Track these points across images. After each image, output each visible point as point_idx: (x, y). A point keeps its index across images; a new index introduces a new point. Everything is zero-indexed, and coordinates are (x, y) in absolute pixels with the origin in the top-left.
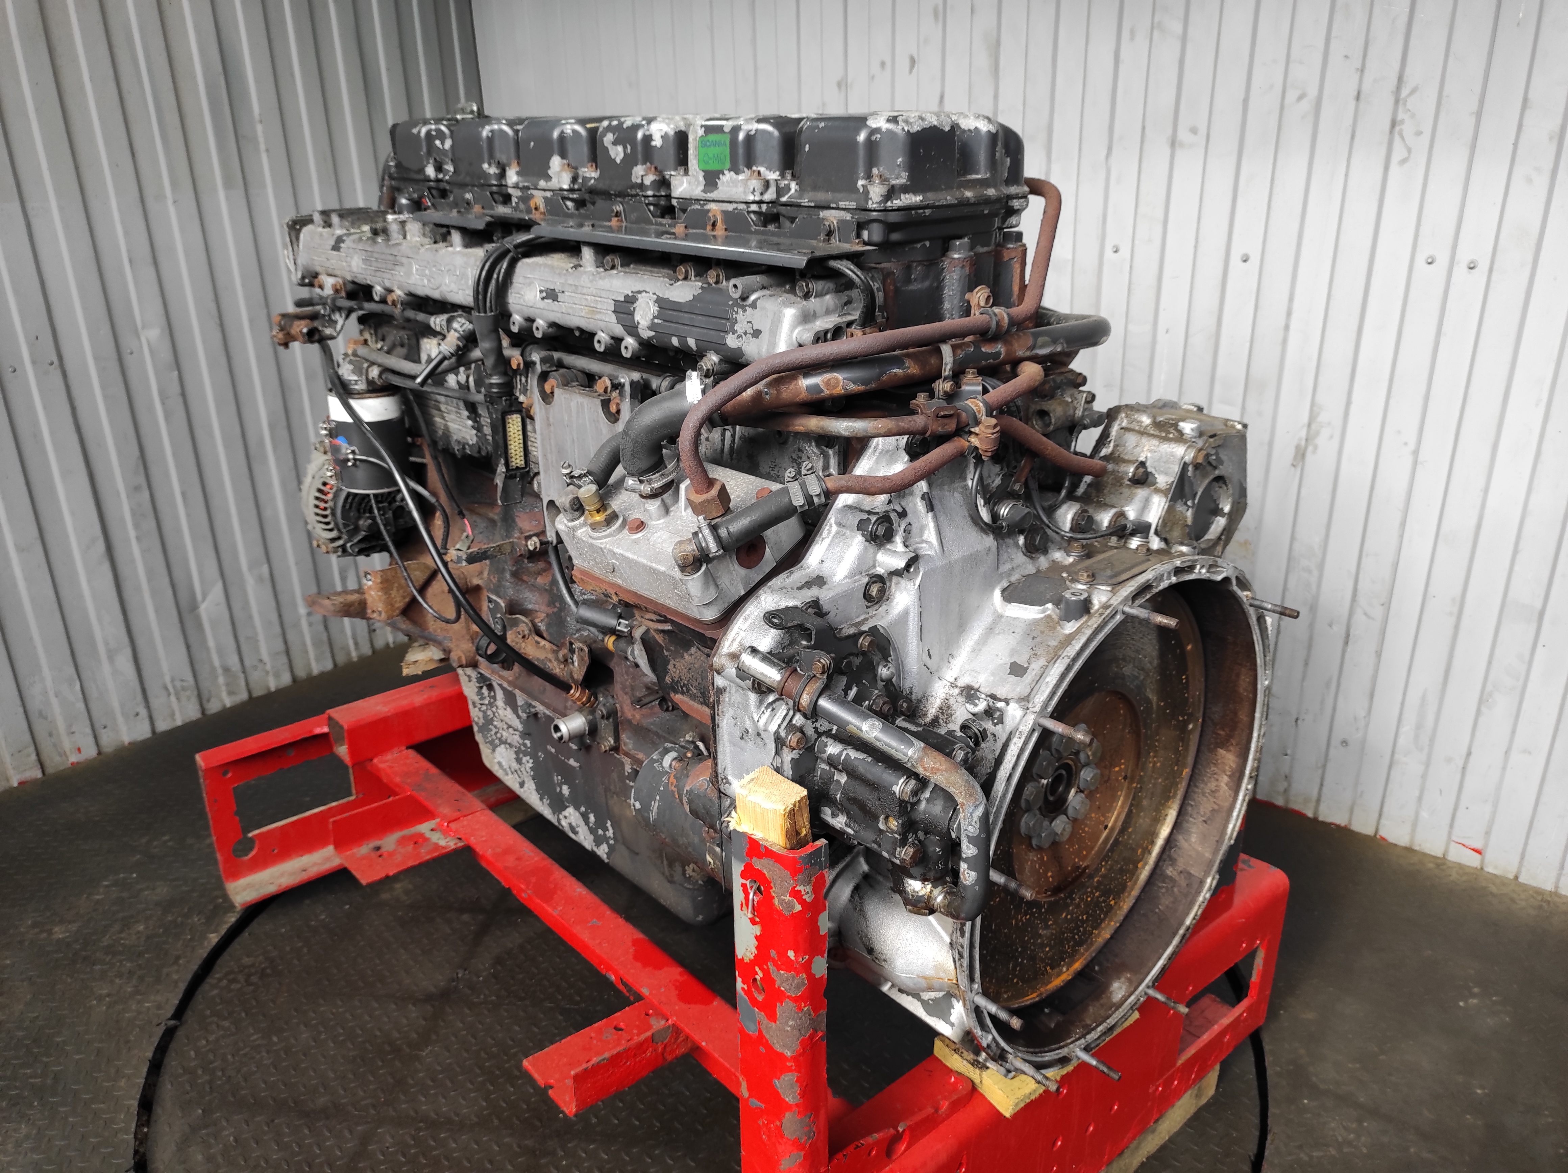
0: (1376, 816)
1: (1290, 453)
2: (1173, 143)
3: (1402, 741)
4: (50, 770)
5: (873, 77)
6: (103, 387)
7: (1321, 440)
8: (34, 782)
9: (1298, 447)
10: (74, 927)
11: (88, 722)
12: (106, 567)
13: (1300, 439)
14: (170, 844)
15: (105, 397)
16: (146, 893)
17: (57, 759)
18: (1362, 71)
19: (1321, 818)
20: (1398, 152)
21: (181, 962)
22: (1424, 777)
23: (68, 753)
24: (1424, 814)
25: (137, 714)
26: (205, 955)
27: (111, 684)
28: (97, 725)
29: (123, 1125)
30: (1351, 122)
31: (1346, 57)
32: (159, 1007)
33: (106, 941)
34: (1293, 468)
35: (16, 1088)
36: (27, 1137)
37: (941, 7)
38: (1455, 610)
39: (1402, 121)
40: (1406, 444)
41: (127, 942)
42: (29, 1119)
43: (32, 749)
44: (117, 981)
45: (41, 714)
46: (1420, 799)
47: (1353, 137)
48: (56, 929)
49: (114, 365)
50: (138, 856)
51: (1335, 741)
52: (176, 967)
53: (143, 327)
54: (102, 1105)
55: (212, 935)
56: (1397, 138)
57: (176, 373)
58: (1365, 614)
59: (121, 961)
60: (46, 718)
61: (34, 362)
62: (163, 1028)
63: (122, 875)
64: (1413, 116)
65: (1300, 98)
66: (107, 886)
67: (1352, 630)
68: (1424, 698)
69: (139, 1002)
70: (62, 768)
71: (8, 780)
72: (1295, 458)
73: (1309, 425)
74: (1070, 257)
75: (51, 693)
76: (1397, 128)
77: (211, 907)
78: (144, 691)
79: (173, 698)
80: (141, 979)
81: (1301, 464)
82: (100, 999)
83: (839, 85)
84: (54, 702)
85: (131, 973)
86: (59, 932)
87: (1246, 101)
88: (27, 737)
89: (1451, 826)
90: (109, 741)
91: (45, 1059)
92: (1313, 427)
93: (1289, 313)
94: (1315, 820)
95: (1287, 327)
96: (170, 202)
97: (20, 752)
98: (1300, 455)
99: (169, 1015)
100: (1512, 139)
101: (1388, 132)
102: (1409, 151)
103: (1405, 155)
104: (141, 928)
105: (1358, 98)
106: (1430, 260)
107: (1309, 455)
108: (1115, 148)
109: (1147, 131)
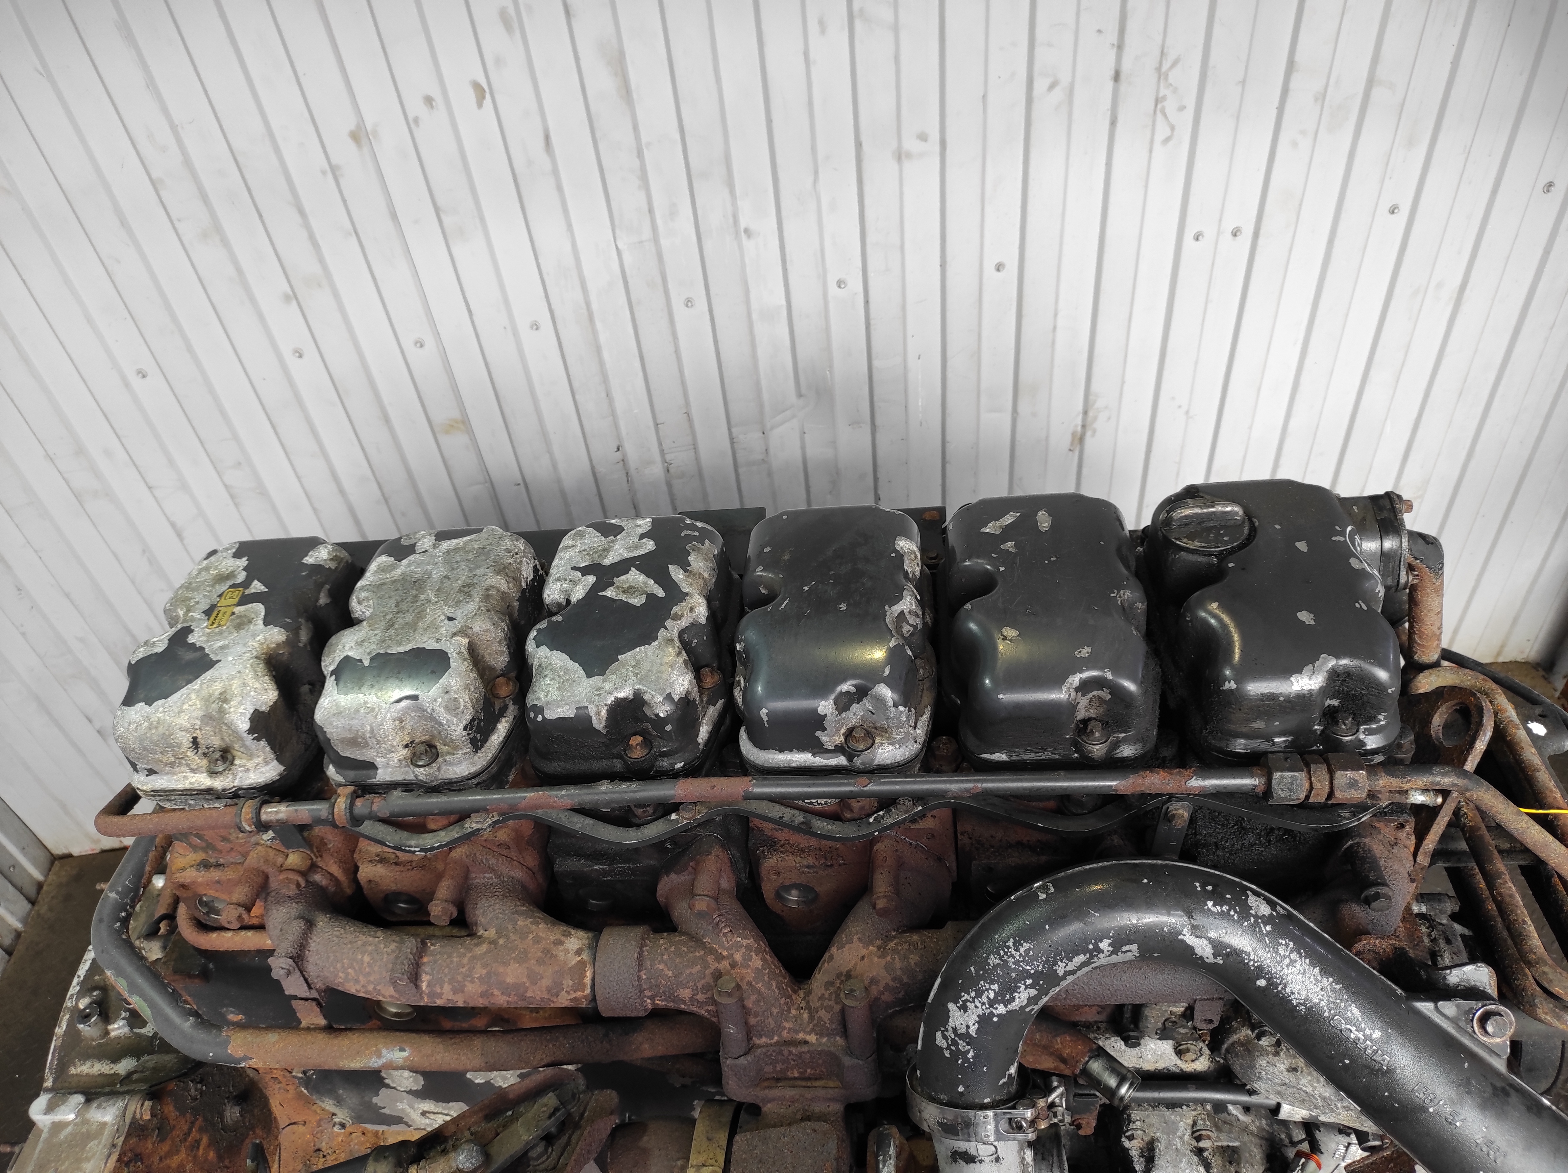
1: (1067, 440)
2: (900, 156)
7: (1099, 424)
9: (1074, 434)
13: (1076, 427)
18: (1120, 47)
20: (1162, 131)
30: (1108, 105)
31: (1099, 31)
34: (1071, 452)
37: (511, 11)
39: (1165, 98)
40: (1180, 407)
47: (1113, 123)
56: (1160, 117)
64: (1175, 90)
65: (1052, 87)
72: (1072, 443)
73: (1085, 413)
74: (783, 302)
76: (1159, 106)
81: (1079, 447)
83: (353, 136)
87: (984, 95)
92: (1091, 414)
95: (1055, 328)
98: (1078, 440)
100: (1276, 103)
101: (1152, 112)
102: (1173, 128)
103: (1168, 132)
105: (1116, 78)
106: (1197, 236)
107: (1089, 441)
108: (820, 170)
109: (865, 146)
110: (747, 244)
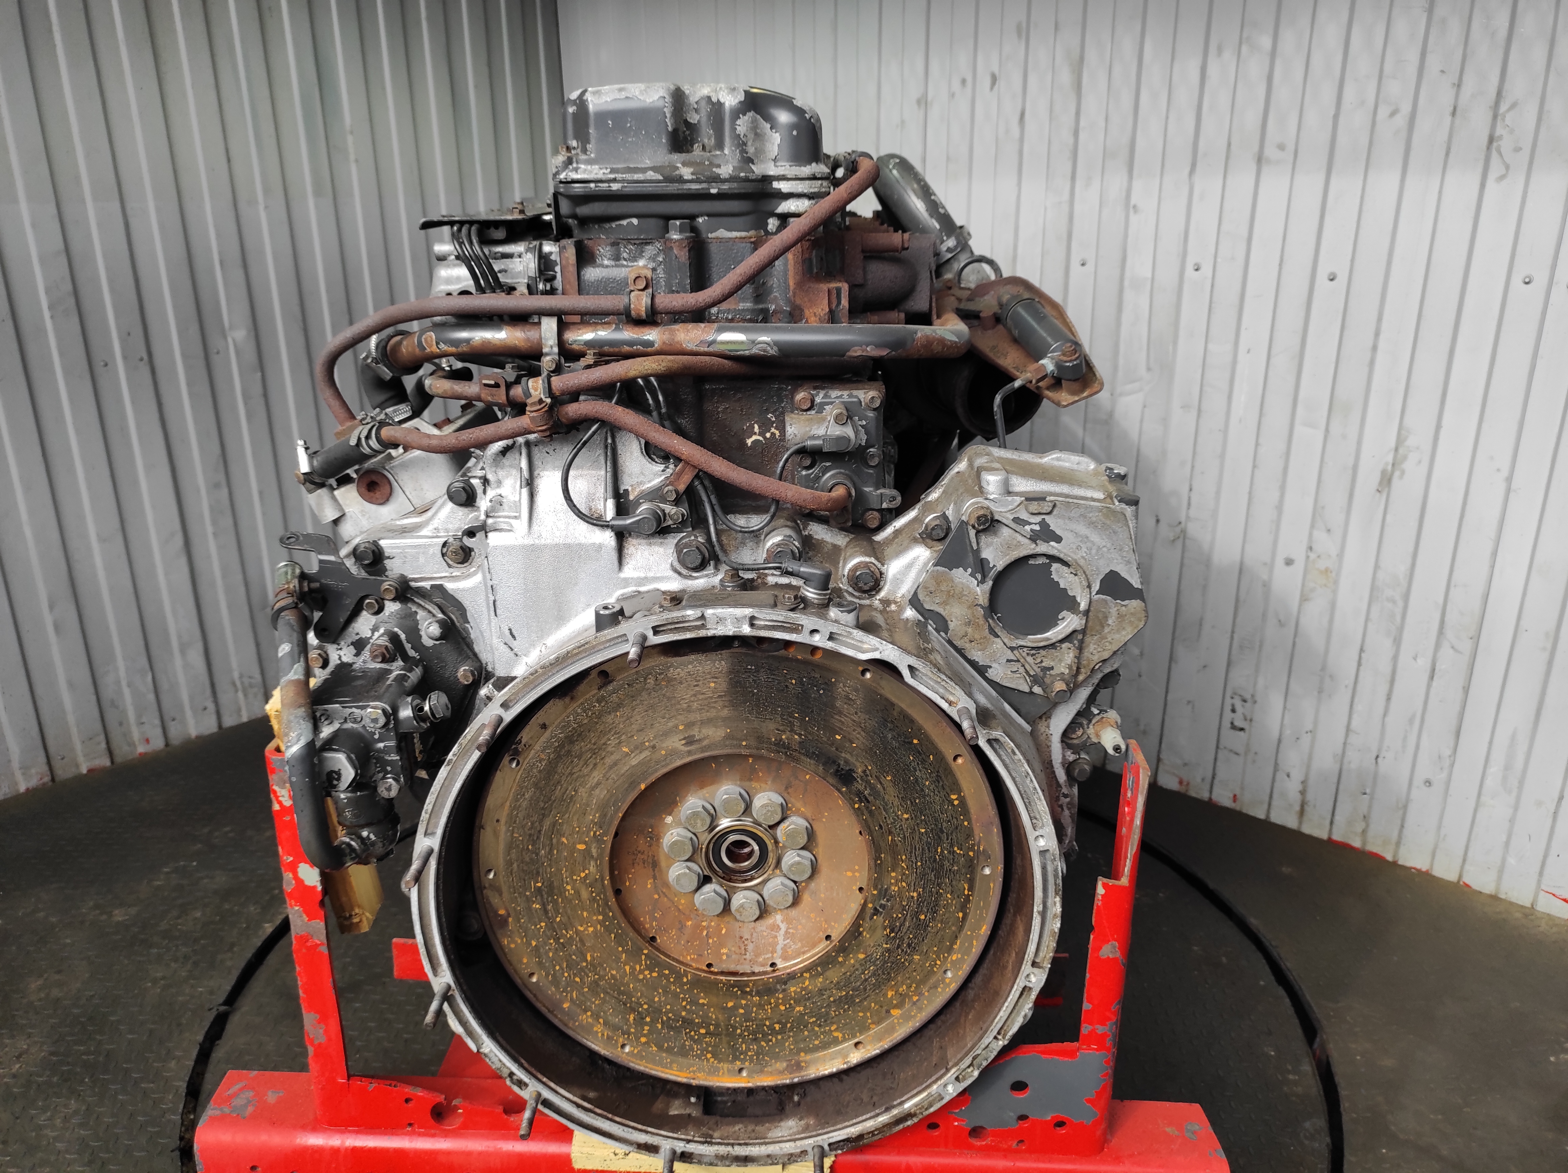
0: (1459, 861)
1: (1376, 478)
2: (1260, 160)
3: (1489, 782)
4: (118, 759)
5: (953, 95)
6: (189, 384)
7: (1409, 465)
8: (103, 770)
9: (1384, 472)
10: (133, 911)
11: (157, 714)
12: (183, 561)
13: (1387, 464)
14: (231, 835)
15: (191, 395)
16: (205, 881)
17: (126, 748)
18: (1459, 85)
19: (1400, 862)
20: (1496, 168)
21: (235, 949)
22: (1512, 821)
23: (137, 743)
24: (1511, 861)
25: (205, 709)
26: (259, 944)
27: (181, 678)
28: (166, 718)
29: (171, 1105)
30: (1446, 137)
31: (1442, 71)
32: (211, 993)
33: (163, 926)
34: (1378, 494)
35: (68, 1064)
36: (76, 1112)
38: (1549, 646)
39: (1500, 137)
40: (1498, 470)
41: (184, 928)
42: (79, 1095)
43: (102, 737)
44: (173, 964)
45: (113, 704)
46: (1507, 844)
47: (1447, 154)
48: (117, 912)
49: (201, 363)
50: (200, 846)
51: (1418, 781)
52: (229, 955)
53: (231, 328)
54: (152, 1085)
55: (267, 925)
56: (1494, 154)
57: (259, 374)
58: (1453, 647)
59: (177, 946)
60: (117, 707)
61: (125, 358)
62: (214, 1013)
63: (182, 863)
64: (1512, 131)
65: (1393, 114)
66: (168, 873)
67: (1437, 664)
68: (1513, 738)
69: (192, 986)
70: (131, 757)
71: (77, 766)
72: (1381, 483)
73: (1396, 449)
74: (1149, 275)
75: (124, 683)
76: (1495, 144)
77: (267, 898)
78: (213, 685)
79: (240, 695)
80: (196, 964)
81: (1386, 489)
82: (155, 981)
83: (919, 102)
84: (126, 691)
85: (186, 958)
86: (119, 915)
87: (1336, 117)
88: (98, 726)
89: (1541, 874)
90: (176, 734)
91: (98, 1037)
92: (1401, 451)
93: (1377, 334)
94: (1394, 864)
95: (1375, 348)
96: (261, 207)
97: (91, 739)
98: (1386, 480)
99: (221, 1000)
101: (1486, 149)
102: (1507, 167)
103: (1503, 171)
104: (198, 914)
105: (1454, 113)
106: (1527, 280)
107: (1395, 481)
108: (1199, 165)
109: (1233, 147)
110: (1133, 218)
